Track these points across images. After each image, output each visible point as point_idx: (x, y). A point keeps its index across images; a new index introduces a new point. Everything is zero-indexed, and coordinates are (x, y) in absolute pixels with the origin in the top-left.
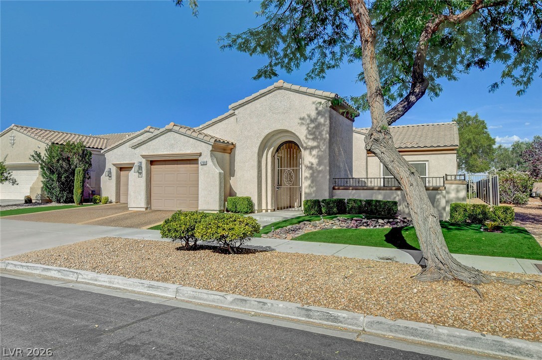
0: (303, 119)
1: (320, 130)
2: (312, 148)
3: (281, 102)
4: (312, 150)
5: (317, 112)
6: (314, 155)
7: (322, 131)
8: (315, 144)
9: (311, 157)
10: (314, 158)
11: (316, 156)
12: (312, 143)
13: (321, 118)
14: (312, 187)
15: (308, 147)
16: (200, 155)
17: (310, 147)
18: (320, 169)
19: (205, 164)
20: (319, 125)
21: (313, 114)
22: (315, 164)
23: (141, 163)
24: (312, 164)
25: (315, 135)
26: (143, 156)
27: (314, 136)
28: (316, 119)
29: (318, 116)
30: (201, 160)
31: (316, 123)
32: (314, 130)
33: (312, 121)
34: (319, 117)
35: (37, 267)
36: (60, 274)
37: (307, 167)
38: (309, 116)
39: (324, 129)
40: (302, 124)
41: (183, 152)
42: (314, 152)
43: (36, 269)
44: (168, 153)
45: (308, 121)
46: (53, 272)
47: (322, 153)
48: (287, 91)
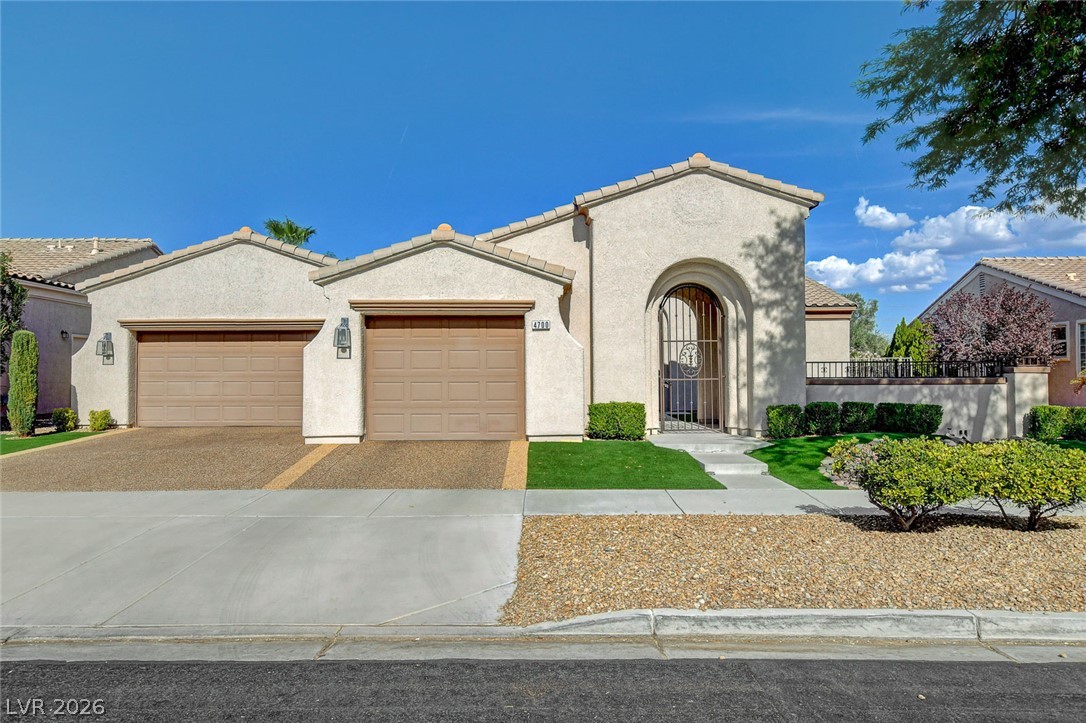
0: (748, 245)
1: (786, 269)
2: (771, 305)
3: (701, 199)
4: (770, 309)
5: (778, 231)
6: (775, 319)
7: (792, 270)
8: (777, 296)
9: (769, 322)
10: (774, 324)
11: (779, 320)
12: (771, 296)
13: (789, 243)
14: (772, 385)
15: (761, 303)
16: (531, 306)
17: (765, 303)
18: (790, 346)
19: (544, 328)
20: (785, 256)
21: (771, 235)
22: (778, 336)
23: (345, 321)
24: (772, 337)
25: (777, 278)
26: (354, 305)
27: (774, 281)
28: (776, 248)
29: (782, 240)
30: (531, 318)
31: (778, 254)
32: (774, 268)
33: (769, 250)
34: (784, 243)
35: (802, 617)
36: (903, 627)
37: (762, 344)
38: (762, 240)
39: (793, 267)
40: (748, 255)
41: (481, 298)
42: (775, 313)
43: (798, 622)
44: (435, 298)
45: (761, 250)
46: (875, 625)
47: (791, 315)
48: (716, 179)
